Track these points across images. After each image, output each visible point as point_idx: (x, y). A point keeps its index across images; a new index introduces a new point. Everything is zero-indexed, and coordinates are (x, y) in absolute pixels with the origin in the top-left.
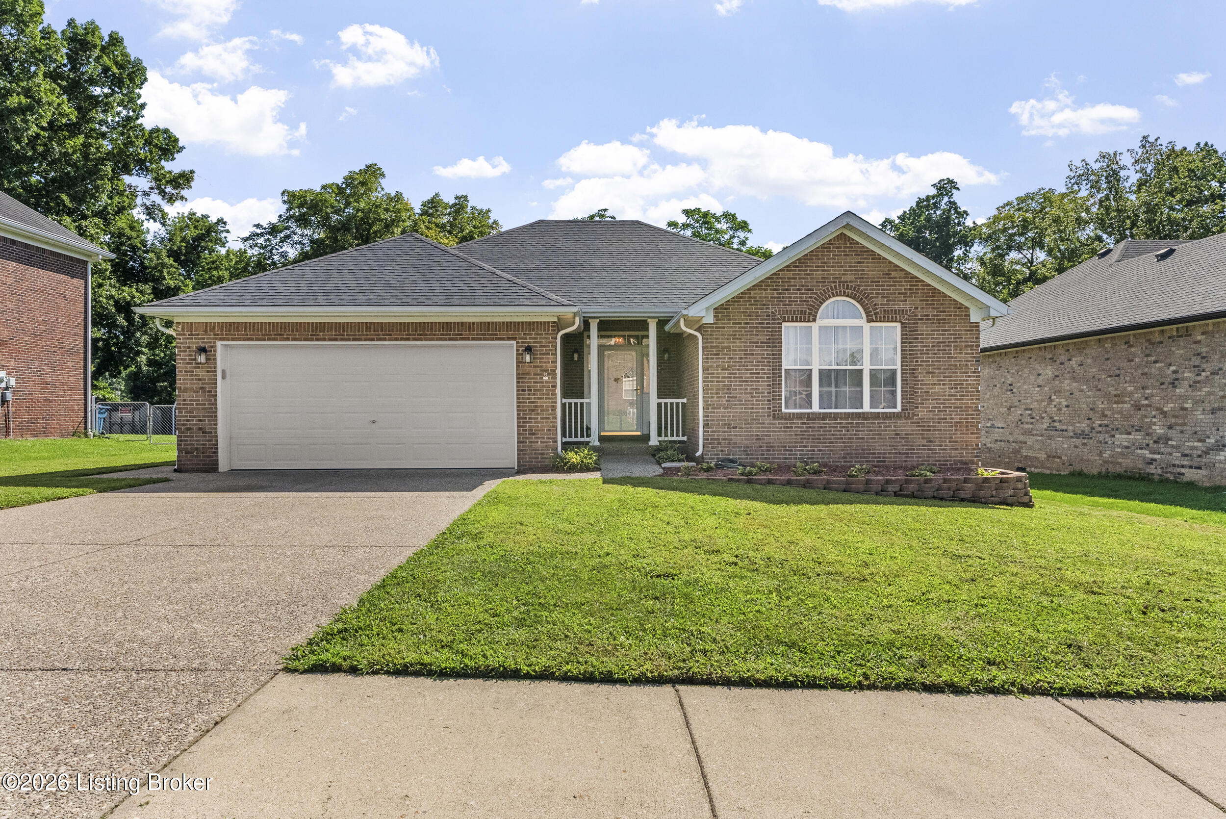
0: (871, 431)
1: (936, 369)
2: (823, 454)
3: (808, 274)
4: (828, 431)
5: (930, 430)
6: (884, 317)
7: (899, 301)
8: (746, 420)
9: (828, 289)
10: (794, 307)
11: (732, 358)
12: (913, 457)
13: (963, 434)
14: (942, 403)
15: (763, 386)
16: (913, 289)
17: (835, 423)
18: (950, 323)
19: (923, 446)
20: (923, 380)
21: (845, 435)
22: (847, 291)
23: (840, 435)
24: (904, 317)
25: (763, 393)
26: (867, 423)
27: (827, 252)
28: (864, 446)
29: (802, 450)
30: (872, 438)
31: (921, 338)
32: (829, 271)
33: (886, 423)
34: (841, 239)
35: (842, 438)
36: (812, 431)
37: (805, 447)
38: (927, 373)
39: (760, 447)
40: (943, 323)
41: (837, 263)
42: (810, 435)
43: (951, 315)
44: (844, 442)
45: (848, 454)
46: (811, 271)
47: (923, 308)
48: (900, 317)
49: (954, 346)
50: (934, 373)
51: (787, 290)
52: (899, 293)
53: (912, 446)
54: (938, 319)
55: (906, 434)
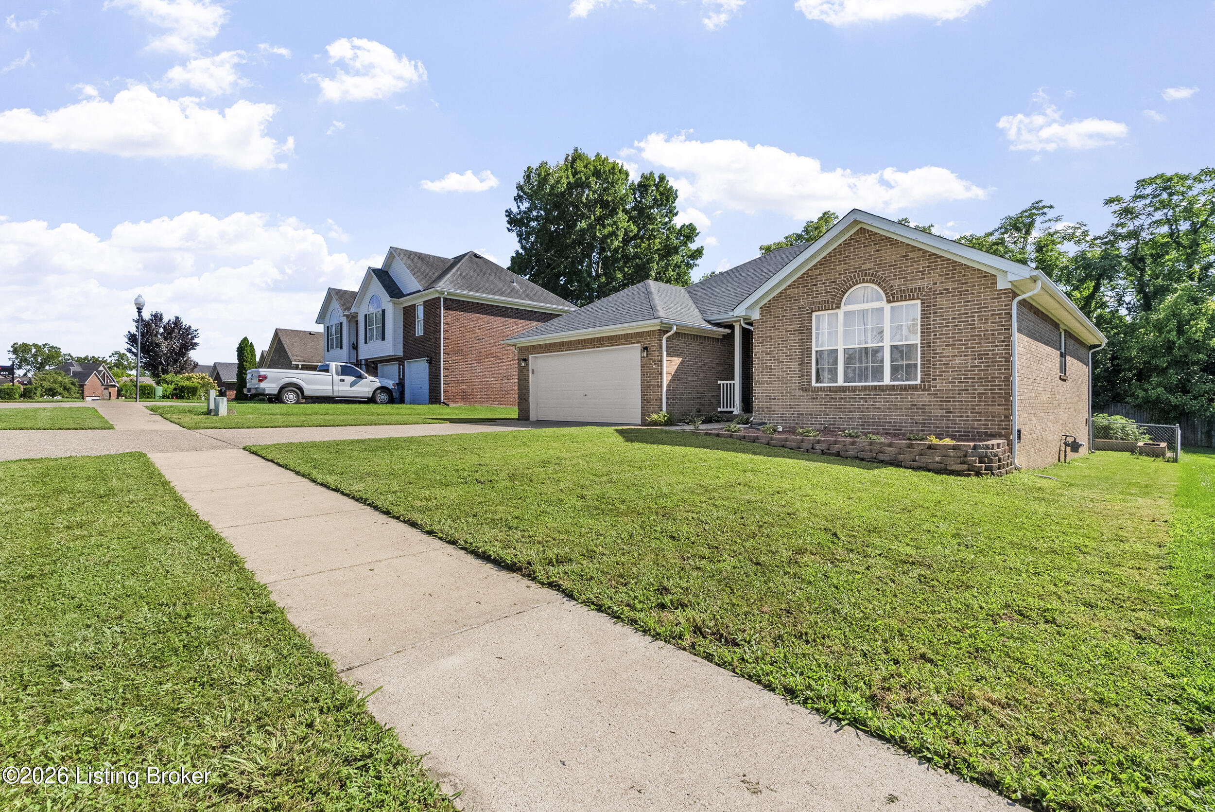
0: (888, 402)
1: (957, 341)
2: (843, 421)
3: (832, 269)
4: (847, 402)
5: (949, 401)
6: (902, 296)
7: (917, 279)
8: (782, 393)
9: (848, 279)
10: (819, 299)
11: (772, 345)
12: (930, 427)
13: (988, 405)
14: (964, 375)
15: (795, 365)
16: (932, 266)
17: (854, 395)
18: (973, 294)
19: (941, 416)
20: (941, 353)
21: (863, 405)
22: (866, 278)
23: (858, 405)
24: (922, 294)
25: (795, 371)
26: (884, 395)
27: (849, 246)
28: (881, 415)
29: (826, 418)
30: (888, 409)
31: (940, 312)
32: (849, 263)
33: (902, 394)
34: (861, 234)
35: (860, 408)
36: (834, 402)
37: (828, 415)
38: (946, 345)
39: (793, 414)
40: (965, 295)
41: (857, 255)
42: (832, 405)
43: (975, 286)
44: (862, 412)
45: (865, 422)
46: (834, 266)
47: (942, 283)
48: (918, 294)
49: (979, 316)
50: (955, 345)
51: (815, 285)
52: (917, 272)
53: (929, 416)
54: (959, 292)
55: (923, 405)
